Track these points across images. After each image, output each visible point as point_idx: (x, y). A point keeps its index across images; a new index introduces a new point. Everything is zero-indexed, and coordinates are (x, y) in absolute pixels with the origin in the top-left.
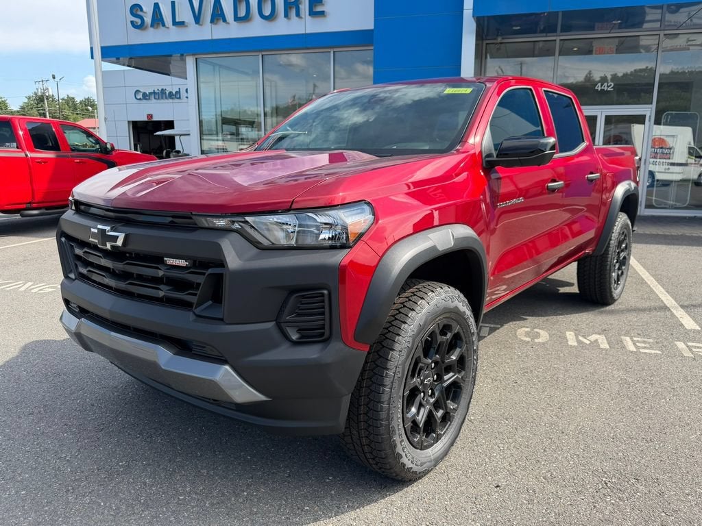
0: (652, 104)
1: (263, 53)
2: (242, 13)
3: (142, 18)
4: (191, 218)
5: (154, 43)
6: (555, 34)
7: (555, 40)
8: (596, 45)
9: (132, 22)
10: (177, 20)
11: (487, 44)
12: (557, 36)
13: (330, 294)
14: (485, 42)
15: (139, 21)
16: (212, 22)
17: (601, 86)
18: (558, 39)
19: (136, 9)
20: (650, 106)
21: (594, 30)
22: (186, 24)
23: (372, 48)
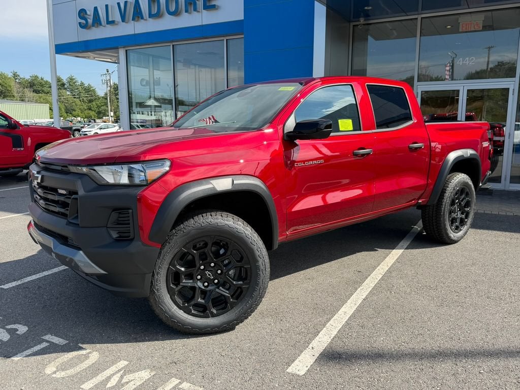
0: (515, 77)
1: (174, 44)
2: (154, 11)
3: (86, 20)
4: (67, 167)
5: (95, 40)
6: (416, 13)
7: (417, 18)
8: (462, 20)
9: (80, 23)
10: (110, 19)
11: (354, 26)
12: (418, 14)
13: (132, 212)
14: (352, 24)
15: (83, 21)
16: (133, 19)
17: (463, 61)
18: (419, 17)
19: (82, 13)
20: (513, 79)
21: (460, 6)
22: (116, 23)
23: (243, 36)
